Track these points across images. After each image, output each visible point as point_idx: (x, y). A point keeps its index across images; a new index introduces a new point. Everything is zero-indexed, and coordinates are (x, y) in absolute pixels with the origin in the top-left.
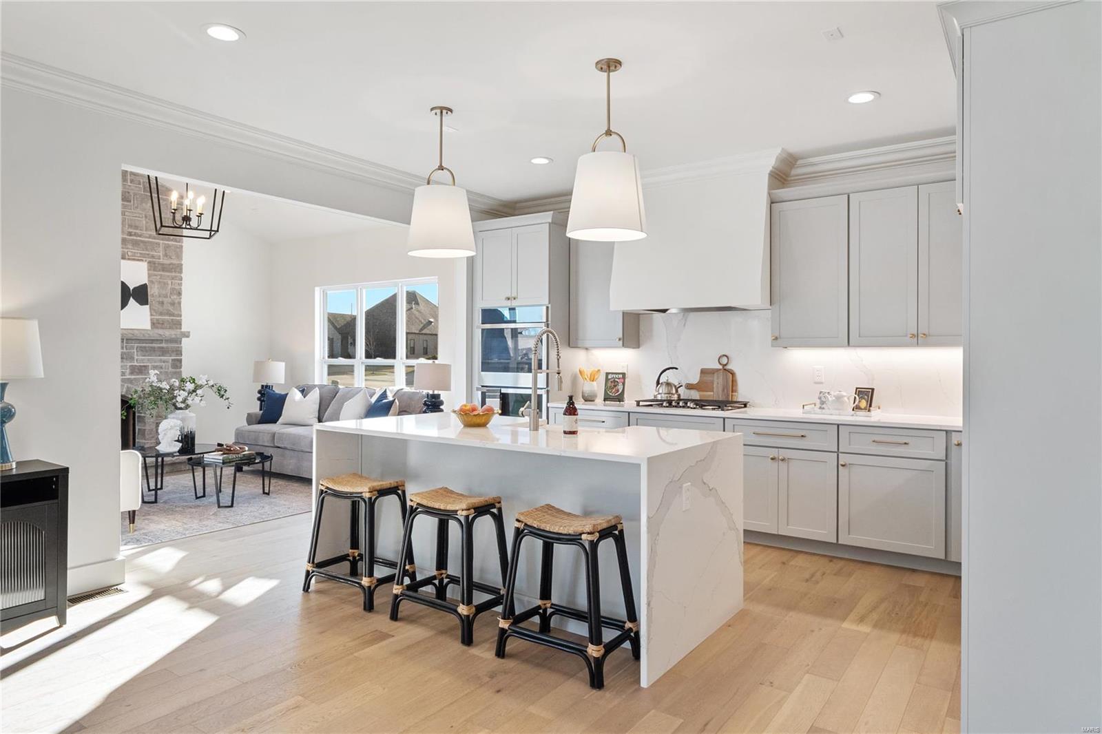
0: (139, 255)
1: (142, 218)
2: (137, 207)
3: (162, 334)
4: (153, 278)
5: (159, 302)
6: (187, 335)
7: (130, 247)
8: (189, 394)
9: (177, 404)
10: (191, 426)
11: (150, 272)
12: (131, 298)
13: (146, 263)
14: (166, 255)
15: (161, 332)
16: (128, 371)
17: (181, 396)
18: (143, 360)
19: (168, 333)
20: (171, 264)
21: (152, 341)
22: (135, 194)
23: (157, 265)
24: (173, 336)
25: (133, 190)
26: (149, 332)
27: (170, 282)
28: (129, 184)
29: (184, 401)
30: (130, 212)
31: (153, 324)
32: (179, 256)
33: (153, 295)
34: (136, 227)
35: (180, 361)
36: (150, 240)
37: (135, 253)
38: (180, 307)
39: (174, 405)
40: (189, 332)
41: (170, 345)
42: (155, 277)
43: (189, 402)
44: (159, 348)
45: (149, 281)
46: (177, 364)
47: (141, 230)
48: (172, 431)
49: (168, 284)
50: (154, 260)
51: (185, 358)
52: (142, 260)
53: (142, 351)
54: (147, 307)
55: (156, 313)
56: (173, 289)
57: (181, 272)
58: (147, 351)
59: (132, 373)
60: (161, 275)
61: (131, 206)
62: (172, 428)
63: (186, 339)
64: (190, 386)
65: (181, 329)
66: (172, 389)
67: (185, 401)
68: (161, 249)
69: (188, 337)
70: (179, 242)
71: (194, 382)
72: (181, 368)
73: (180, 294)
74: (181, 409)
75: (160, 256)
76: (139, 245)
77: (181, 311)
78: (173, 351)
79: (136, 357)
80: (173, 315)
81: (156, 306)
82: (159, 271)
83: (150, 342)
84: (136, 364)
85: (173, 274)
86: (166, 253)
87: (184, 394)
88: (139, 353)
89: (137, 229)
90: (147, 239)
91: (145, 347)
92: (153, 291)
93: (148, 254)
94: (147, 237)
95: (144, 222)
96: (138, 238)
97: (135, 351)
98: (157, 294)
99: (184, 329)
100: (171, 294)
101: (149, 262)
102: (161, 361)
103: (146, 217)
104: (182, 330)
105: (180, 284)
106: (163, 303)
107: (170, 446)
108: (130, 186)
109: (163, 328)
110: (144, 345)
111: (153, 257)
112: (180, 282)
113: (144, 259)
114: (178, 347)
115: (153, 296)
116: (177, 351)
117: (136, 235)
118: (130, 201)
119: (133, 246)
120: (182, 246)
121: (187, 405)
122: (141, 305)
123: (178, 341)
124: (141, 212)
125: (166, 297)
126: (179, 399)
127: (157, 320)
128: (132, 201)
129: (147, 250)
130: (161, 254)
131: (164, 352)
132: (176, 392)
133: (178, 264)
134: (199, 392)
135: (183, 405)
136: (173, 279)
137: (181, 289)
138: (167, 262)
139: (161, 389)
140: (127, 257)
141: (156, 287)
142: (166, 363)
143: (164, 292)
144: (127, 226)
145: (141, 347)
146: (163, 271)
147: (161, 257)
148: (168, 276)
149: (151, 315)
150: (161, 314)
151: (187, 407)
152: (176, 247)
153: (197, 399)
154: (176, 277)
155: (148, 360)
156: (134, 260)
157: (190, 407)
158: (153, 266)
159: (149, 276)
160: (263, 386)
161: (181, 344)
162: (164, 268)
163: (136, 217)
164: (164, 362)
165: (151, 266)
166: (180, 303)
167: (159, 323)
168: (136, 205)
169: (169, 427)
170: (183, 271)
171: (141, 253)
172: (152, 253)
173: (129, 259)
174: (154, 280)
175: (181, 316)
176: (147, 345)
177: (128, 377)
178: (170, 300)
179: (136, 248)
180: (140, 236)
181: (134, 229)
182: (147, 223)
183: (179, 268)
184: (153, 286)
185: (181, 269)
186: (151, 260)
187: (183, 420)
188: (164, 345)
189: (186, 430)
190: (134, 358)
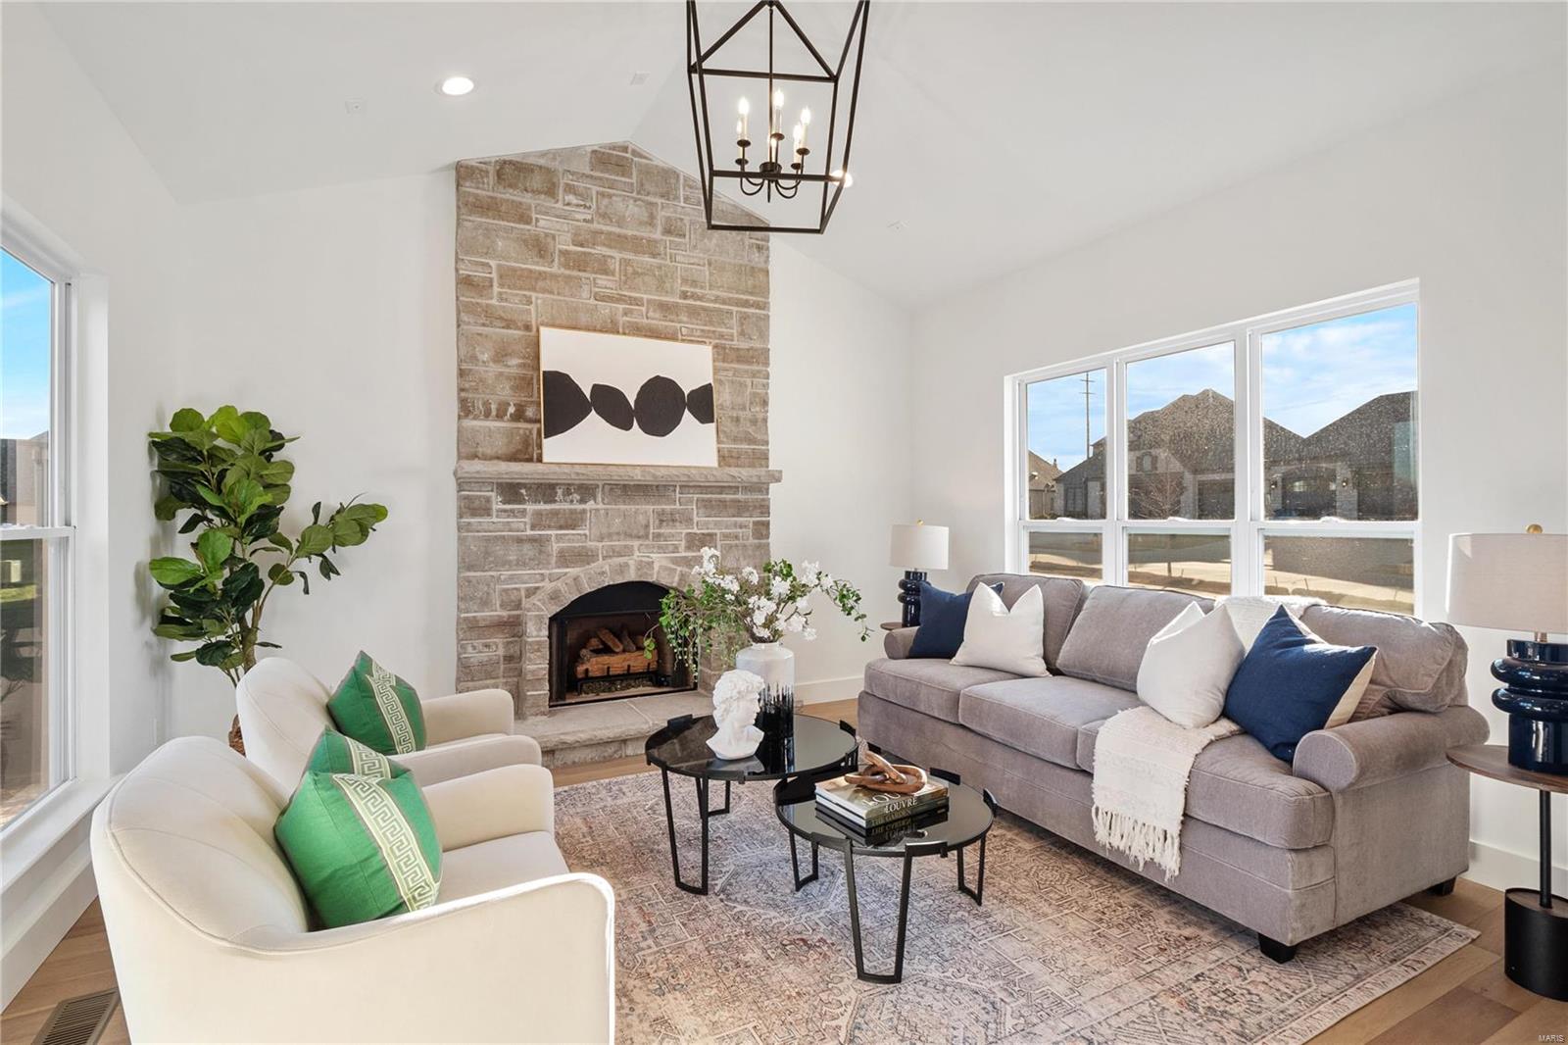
0: (698, 333)
1: (704, 265)
2: (695, 247)
3: (736, 474)
4: (722, 376)
5: (732, 417)
6: (777, 477)
7: (685, 319)
8: (778, 605)
9: (755, 630)
10: (785, 682)
11: (717, 364)
12: (686, 411)
13: (710, 348)
14: (742, 333)
15: (734, 471)
16: (683, 543)
17: (762, 608)
18: (707, 523)
19: (745, 473)
20: (752, 348)
21: (722, 489)
22: (692, 223)
23: (727, 351)
24: (755, 480)
25: (688, 215)
26: (715, 473)
27: (749, 381)
28: (682, 204)
29: (769, 622)
30: (684, 255)
31: (724, 458)
32: (764, 335)
33: (721, 405)
34: (694, 284)
35: (767, 525)
36: (717, 306)
37: (693, 329)
38: (767, 427)
39: (749, 629)
40: (781, 472)
41: (748, 496)
42: (725, 373)
43: (780, 625)
44: (733, 501)
45: (715, 380)
46: (762, 529)
47: (702, 288)
48: (742, 704)
49: (746, 386)
50: (723, 342)
51: (774, 520)
52: (705, 343)
53: (705, 506)
54: (712, 426)
55: (727, 437)
56: (754, 395)
57: (767, 364)
58: (712, 507)
59: (688, 548)
60: (735, 370)
61: (686, 244)
62: (741, 696)
63: (776, 484)
64: (780, 587)
65: (768, 467)
66: (746, 589)
67: (771, 622)
68: (734, 321)
69: (778, 480)
70: (763, 309)
71: (789, 574)
72: (768, 538)
73: (765, 403)
74: (761, 640)
75: (732, 336)
76: (699, 314)
77: (766, 433)
78: (755, 507)
79: (696, 519)
80: (752, 441)
81: (728, 426)
82: (732, 362)
83: (718, 490)
84: (695, 530)
85: (755, 367)
86: (743, 330)
87: (769, 606)
88: (701, 511)
89: (696, 287)
90: (712, 305)
91: (710, 500)
92: (721, 399)
93: (714, 332)
94: (712, 301)
95: (707, 273)
96: (698, 303)
97: (694, 507)
98: (728, 403)
99: (773, 466)
100: (751, 403)
101: (716, 347)
102: (735, 525)
103: (710, 264)
104: (770, 468)
105: (766, 386)
106: (738, 419)
107: (738, 740)
108: (683, 207)
109: (737, 466)
110: (709, 496)
111: (722, 336)
112: (765, 381)
113: (707, 341)
114: (763, 500)
115: (722, 407)
116: (762, 506)
117: (694, 296)
118: (685, 236)
119: (689, 317)
120: (768, 316)
121: (776, 631)
122: (702, 422)
123: (761, 487)
124: (701, 255)
125: (744, 409)
126: (759, 618)
127: (730, 451)
128: (687, 237)
129: (711, 323)
130: (735, 331)
131: (740, 508)
132: (751, 600)
133: (763, 348)
134: (802, 603)
135: (765, 633)
136: (754, 376)
137: (767, 394)
138: (744, 345)
139: (725, 591)
140: (680, 337)
141: (727, 390)
142: (744, 530)
143: (739, 400)
144: (679, 281)
145: (703, 500)
146: (739, 361)
147: (736, 339)
148: (746, 371)
149: (719, 442)
150: (735, 440)
151: (776, 635)
152: (759, 318)
153: (797, 622)
154: (759, 372)
155: (716, 524)
156: (692, 341)
157: (781, 636)
158: (722, 353)
159: (716, 371)
160: (908, 574)
161: (768, 493)
162: (743, 357)
163: (693, 264)
164: (741, 527)
165: (718, 354)
166: (765, 420)
167: (732, 457)
168: (693, 242)
169: (735, 693)
170: (771, 362)
171: (702, 331)
172: (719, 329)
173: (683, 341)
174: (723, 378)
175: (767, 443)
176: (713, 496)
177: (684, 554)
178: (750, 415)
179: (694, 321)
180: (700, 298)
181: (691, 286)
182: (711, 274)
183: (761, 357)
184: (721, 389)
185: (767, 358)
186: (717, 341)
187: (765, 670)
188: (739, 496)
189: (773, 693)
190: (692, 520)
